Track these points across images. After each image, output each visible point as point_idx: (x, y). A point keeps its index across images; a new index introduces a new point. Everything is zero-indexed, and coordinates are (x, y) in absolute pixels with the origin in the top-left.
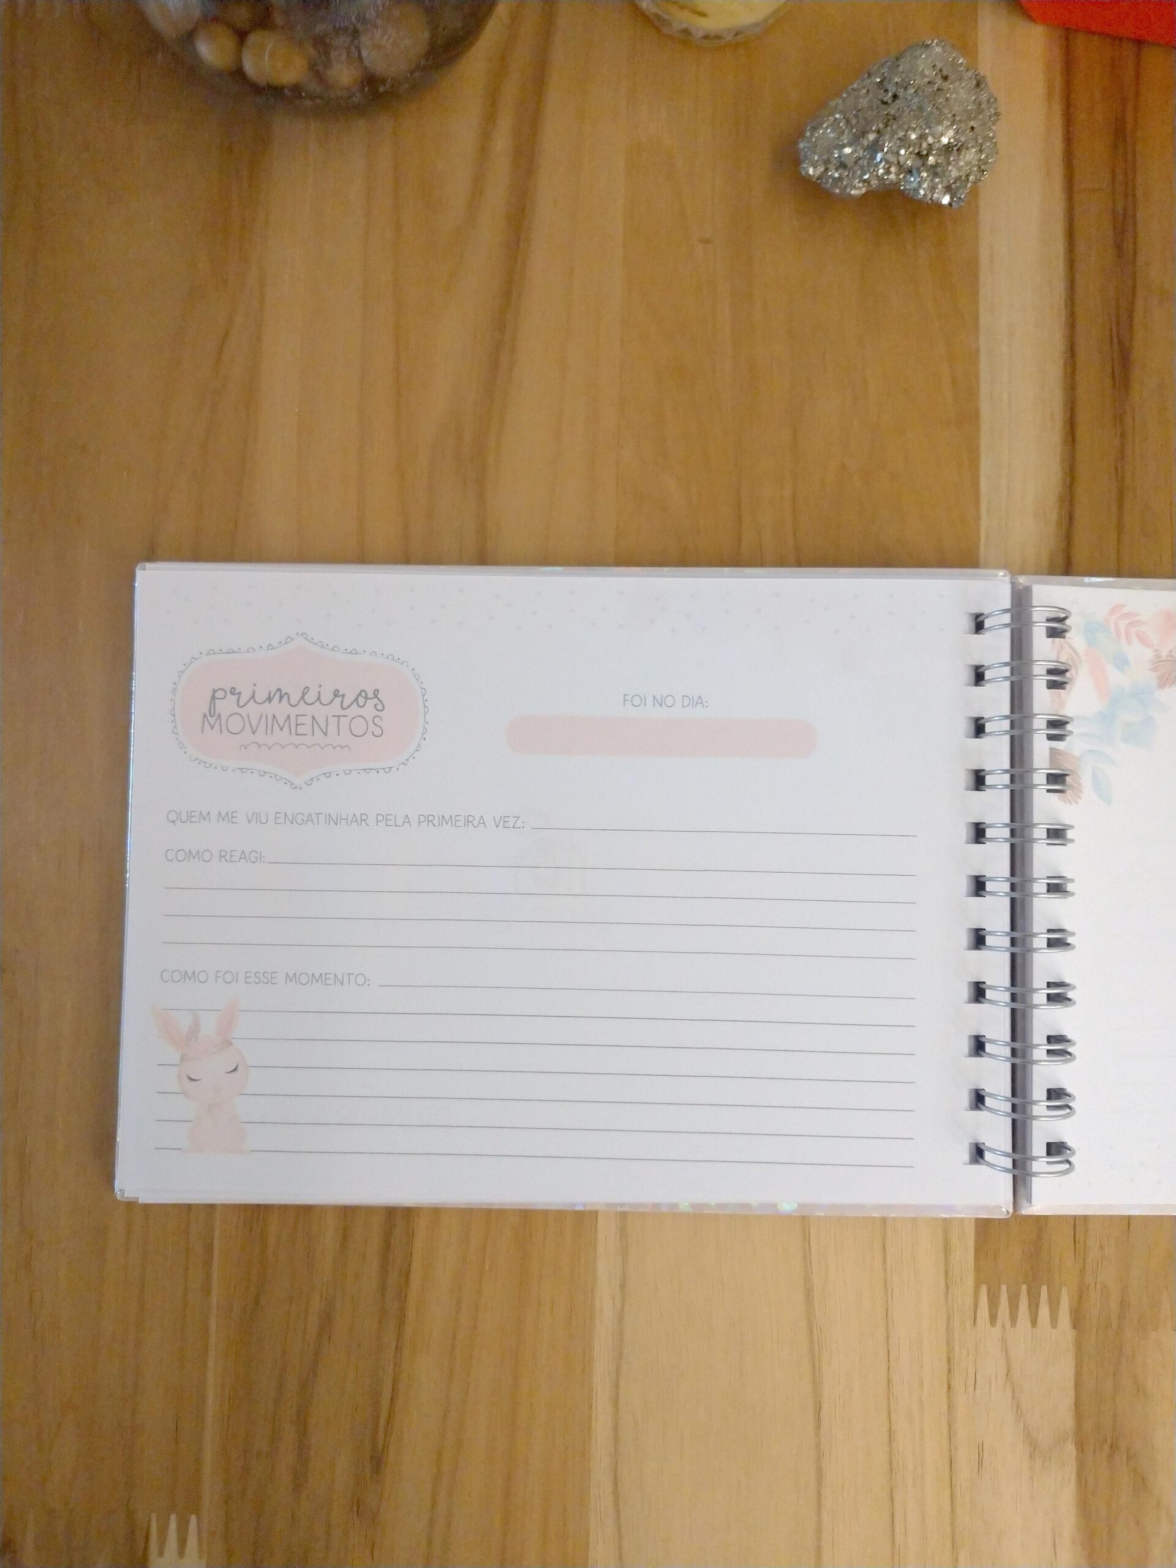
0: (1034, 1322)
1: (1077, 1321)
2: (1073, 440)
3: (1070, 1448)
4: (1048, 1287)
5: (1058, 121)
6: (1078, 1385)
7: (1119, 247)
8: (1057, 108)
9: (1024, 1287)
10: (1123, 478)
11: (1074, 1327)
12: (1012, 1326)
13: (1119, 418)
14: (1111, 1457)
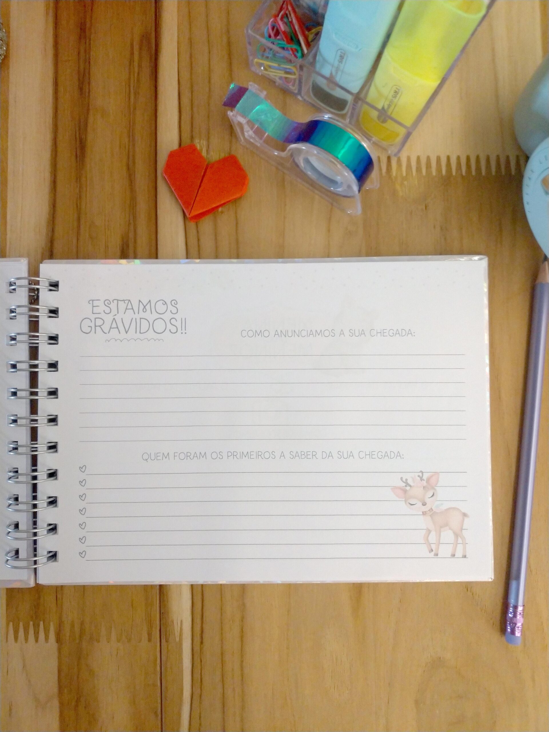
0: (37, 640)
1: (58, 640)
2: (55, 191)
3: (56, 703)
4: (44, 623)
5: (51, 26)
6: (59, 671)
7: (81, 89)
8: (51, 19)
9: (31, 623)
10: (80, 208)
11: (57, 642)
12: (26, 642)
13: (78, 179)
14: (77, 706)
